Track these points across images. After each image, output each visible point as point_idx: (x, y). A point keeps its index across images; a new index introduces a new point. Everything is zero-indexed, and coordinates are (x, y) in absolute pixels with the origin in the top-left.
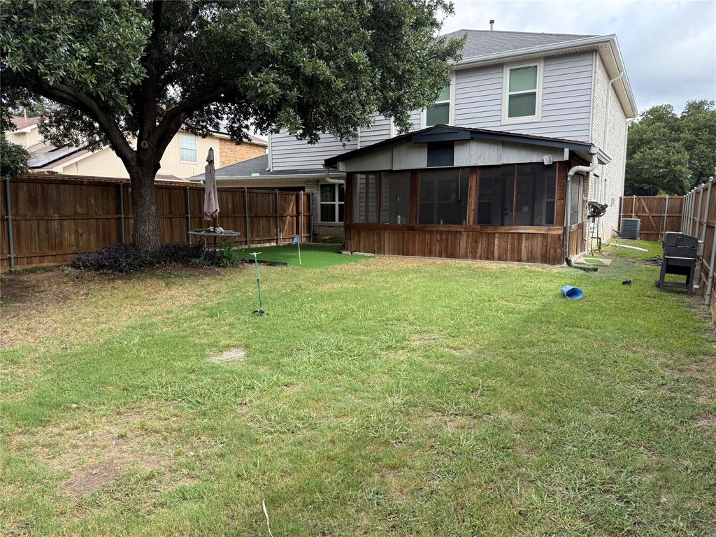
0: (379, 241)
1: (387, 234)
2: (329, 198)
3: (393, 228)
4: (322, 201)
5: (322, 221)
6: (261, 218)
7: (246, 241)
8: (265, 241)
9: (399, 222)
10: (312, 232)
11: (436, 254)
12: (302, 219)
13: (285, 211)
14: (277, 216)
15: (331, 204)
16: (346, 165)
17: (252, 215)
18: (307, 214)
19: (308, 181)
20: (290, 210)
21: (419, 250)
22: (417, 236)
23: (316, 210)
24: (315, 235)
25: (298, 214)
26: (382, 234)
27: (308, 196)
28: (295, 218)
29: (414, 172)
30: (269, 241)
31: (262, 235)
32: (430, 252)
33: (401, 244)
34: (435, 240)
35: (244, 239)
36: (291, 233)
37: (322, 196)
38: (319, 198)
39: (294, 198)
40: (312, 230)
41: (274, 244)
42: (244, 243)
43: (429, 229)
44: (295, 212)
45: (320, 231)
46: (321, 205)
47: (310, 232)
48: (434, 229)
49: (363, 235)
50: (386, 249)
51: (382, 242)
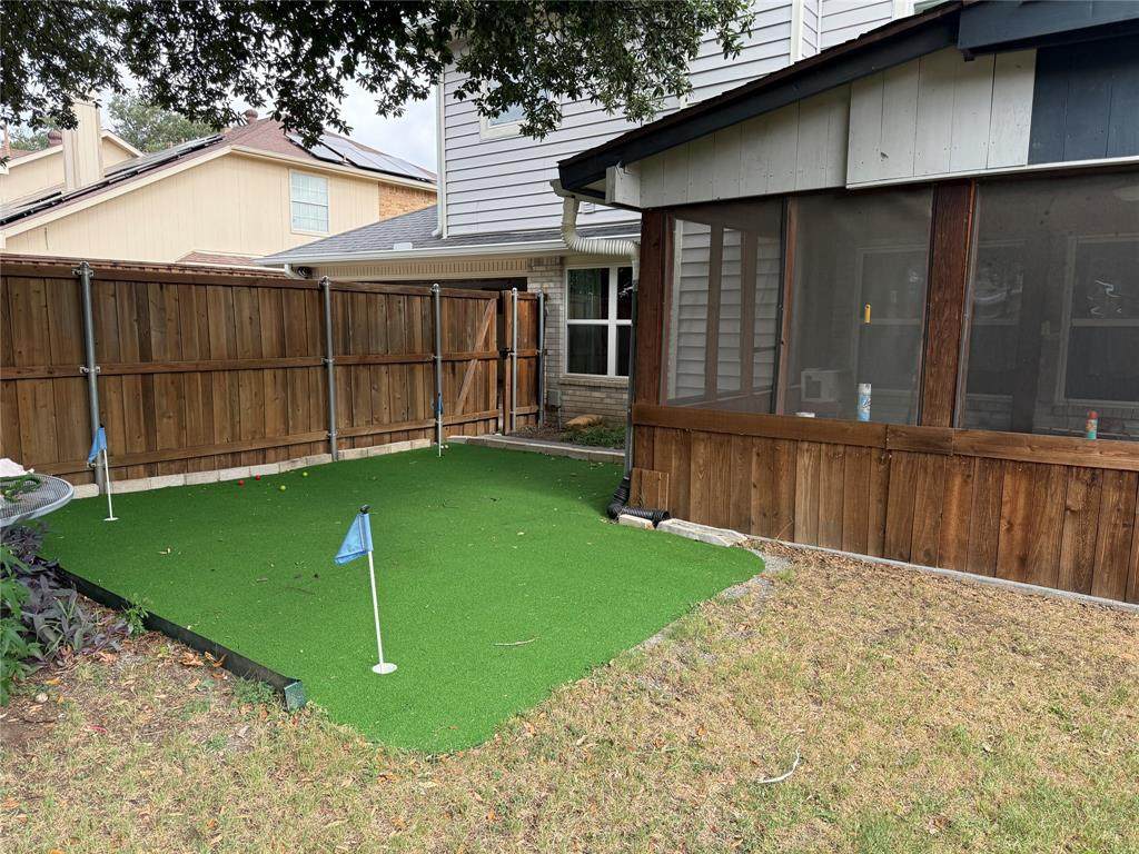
0: (772, 484)
1: (805, 461)
2: (591, 309)
3: (836, 437)
4: (573, 315)
5: (570, 370)
6: (383, 368)
7: (329, 440)
8: (395, 436)
9: (865, 413)
10: (543, 401)
11: (1056, 571)
12: (515, 367)
13: (462, 345)
14: (435, 362)
15: (597, 326)
16: (642, 176)
17: (351, 359)
18: (528, 353)
19: (536, 261)
20: (480, 343)
21: (963, 545)
22: (958, 481)
23: (555, 340)
24: (551, 409)
25: (504, 353)
26: (784, 460)
27: (535, 304)
28: (494, 365)
29: (951, 191)
30: (409, 435)
31: (386, 419)
32: (1023, 561)
33: (874, 509)
34: (1052, 510)
35: (323, 436)
36: (482, 406)
37: (572, 303)
38: (564, 307)
39: (492, 306)
40: (544, 394)
41: (423, 443)
42: (321, 447)
43: (1024, 453)
44: (494, 347)
45: (564, 399)
46: (569, 326)
47: (538, 404)
48: (1050, 457)
49: (701, 452)
50: (799, 518)
51: (784, 488)
